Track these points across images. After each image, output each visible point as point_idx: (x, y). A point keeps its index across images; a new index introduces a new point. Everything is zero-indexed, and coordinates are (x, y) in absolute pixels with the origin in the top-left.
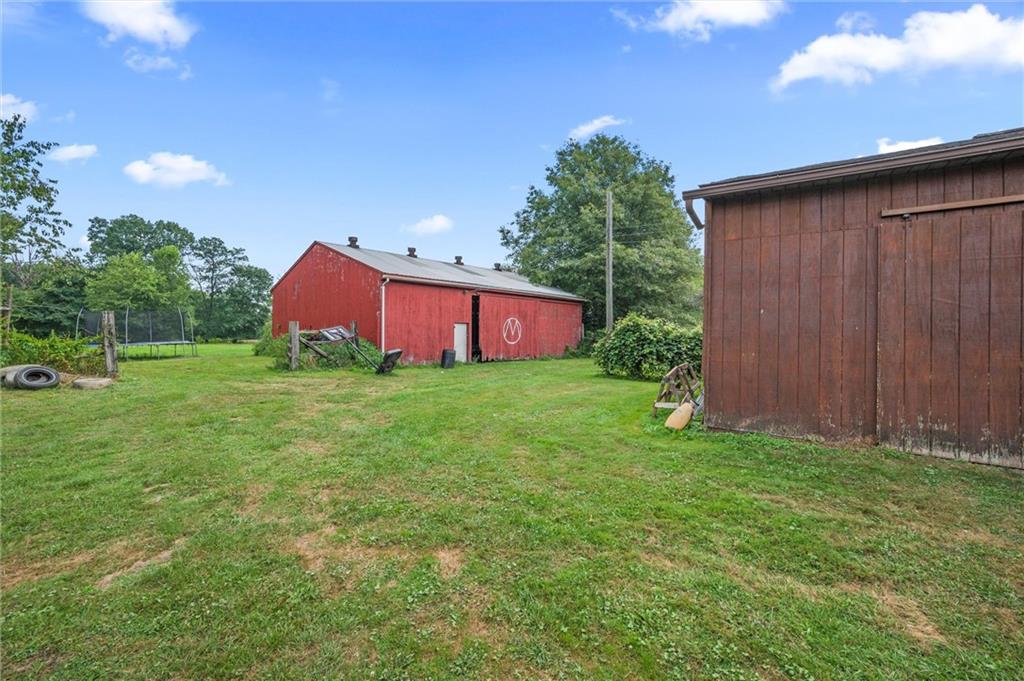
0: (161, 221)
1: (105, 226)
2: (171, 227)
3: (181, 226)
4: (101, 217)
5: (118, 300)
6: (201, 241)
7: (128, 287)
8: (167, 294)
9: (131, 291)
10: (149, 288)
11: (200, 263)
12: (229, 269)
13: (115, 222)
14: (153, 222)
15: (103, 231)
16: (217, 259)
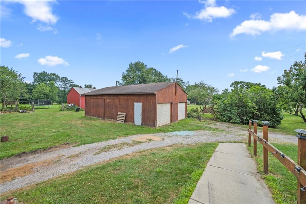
0: (52, 73)
1: (37, 74)
2: (54, 74)
3: (57, 74)
4: (36, 72)
5: (40, 94)
6: (62, 78)
7: (42, 91)
8: (51, 93)
9: (43, 92)
10: (47, 92)
11: (62, 83)
12: (69, 85)
13: (40, 73)
14: (49, 74)
15: (37, 76)
16: (66, 82)
